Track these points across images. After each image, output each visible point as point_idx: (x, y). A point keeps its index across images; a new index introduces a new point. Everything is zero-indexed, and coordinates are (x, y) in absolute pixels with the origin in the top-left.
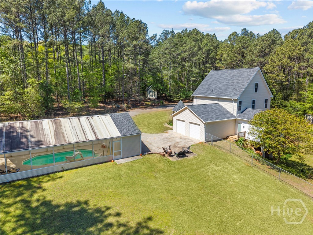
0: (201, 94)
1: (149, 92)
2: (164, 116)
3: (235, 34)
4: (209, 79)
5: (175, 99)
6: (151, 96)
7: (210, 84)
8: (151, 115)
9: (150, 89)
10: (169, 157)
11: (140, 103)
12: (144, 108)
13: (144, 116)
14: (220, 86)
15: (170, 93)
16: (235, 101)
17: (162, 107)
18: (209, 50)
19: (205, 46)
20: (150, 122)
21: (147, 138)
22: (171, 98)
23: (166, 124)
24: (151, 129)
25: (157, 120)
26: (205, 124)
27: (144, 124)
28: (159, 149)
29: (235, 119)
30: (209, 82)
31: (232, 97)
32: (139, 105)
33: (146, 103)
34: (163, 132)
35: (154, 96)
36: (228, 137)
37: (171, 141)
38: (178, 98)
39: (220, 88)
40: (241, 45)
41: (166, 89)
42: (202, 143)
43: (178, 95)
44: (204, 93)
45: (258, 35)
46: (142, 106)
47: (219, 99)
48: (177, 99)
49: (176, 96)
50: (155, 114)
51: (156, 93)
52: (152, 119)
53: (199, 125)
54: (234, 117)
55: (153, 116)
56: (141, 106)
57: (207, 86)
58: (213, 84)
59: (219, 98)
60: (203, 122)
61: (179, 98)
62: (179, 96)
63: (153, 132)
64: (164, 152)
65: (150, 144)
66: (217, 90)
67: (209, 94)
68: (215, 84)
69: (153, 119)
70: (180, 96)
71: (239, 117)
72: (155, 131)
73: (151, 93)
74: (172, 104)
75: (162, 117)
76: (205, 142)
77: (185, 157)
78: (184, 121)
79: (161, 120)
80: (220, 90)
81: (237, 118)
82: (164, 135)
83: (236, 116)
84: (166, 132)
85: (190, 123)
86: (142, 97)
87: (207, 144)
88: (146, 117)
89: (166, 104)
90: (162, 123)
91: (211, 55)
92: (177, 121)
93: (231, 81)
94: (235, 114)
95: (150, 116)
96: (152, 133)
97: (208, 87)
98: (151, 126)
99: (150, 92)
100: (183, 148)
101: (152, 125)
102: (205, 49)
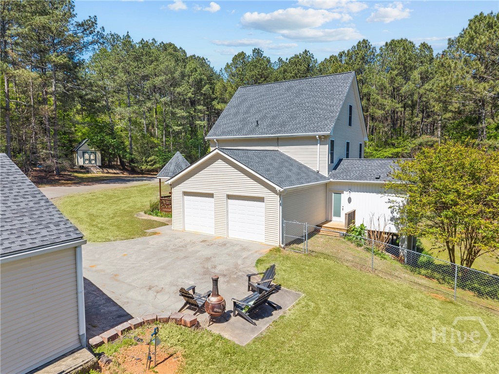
0: (229, 133)
1: (80, 152)
2: (130, 198)
3: (242, 55)
4: (240, 104)
5: (143, 167)
6: (87, 162)
7: (246, 113)
8: (94, 197)
9: (85, 147)
10: (217, 329)
11: (58, 174)
12: (71, 184)
13: (73, 199)
14: (275, 113)
15: (132, 154)
16: (322, 140)
17: (117, 181)
18: (201, 80)
19: (192, 73)
20: (95, 213)
21: (97, 256)
22: (136, 165)
23: (142, 213)
24: (102, 229)
25: (113, 207)
26: (280, 194)
27: (76, 218)
28: (159, 296)
29: (326, 184)
30: (243, 109)
31: (314, 131)
32: (57, 178)
33: (76, 174)
34: (144, 234)
35: (93, 162)
36: (320, 226)
37: (185, 257)
38: (150, 165)
39: (274, 118)
40: (259, 72)
41: (120, 146)
42: (277, 250)
43: (150, 159)
44: (239, 131)
45: (280, 60)
46: (65, 180)
47: (278, 141)
48: (149, 167)
49: (146, 161)
50: (106, 195)
51: (99, 155)
52: (99, 205)
53: (261, 199)
54: (323, 177)
55: (101, 200)
56: (63, 181)
57: (240, 117)
58: (252, 111)
59: (278, 139)
60: (278, 188)
61: (152, 165)
62: (151, 161)
63: (113, 236)
64: (185, 305)
65: (115, 277)
66: (268, 121)
67: (251, 132)
68: (260, 111)
69: (103, 205)
70: (153, 160)
71: (334, 176)
72: (118, 233)
73: (87, 156)
74: (138, 177)
75: (124, 200)
76: (283, 246)
77: (276, 314)
78: (211, 195)
79: (124, 207)
80: (277, 121)
81: (331, 180)
82: (151, 243)
83: (327, 175)
84: (155, 233)
85: (229, 197)
86: (66, 164)
87: (288, 252)
88: (80, 200)
89: (126, 177)
90: (129, 213)
91: (204, 89)
92: (186, 197)
93: (297, 100)
94: (325, 172)
95: (91, 199)
96: (110, 240)
97: (244, 119)
98: (99, 221)
99: (84, 153)
100: (249, 277)
101: (104, 220)
102: (192, 77)
